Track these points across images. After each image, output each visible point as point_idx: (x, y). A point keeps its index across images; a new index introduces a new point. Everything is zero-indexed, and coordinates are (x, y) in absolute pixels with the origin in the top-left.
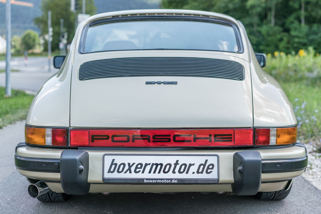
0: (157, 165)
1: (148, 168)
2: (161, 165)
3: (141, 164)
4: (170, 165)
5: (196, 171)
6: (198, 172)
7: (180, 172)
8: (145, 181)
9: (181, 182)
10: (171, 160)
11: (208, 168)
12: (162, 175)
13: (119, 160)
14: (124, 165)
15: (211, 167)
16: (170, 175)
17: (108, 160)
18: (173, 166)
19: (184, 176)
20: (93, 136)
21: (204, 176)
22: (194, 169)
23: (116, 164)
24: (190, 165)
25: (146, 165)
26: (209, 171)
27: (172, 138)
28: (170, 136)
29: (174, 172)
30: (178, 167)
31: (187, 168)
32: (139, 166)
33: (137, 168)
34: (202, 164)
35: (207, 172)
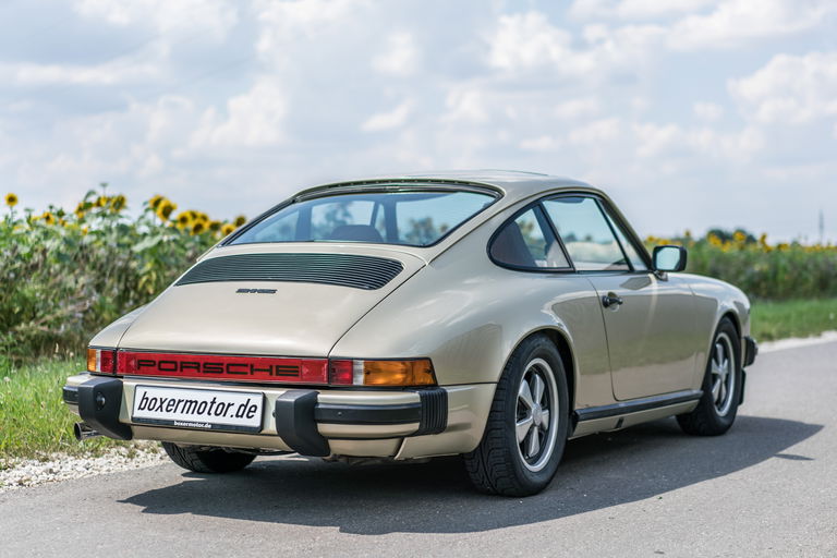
0: (191, 402)
1: (182, 404)
2: (196, 402)
3: (174, 400)
4: (206, 403)
5: (234, 414)
6: (237, 416)
7: (216, 414)
8: (176, 424)
9: (216, 428)
10: (208, 397)
11: (250, 411)
12: (195, 417)
13: (152, 393)
14: (156, 399)
15: (253, 409)
16: (204, 418)
17: (140, 392)
18: (209, 405)
19: (220, 420)
20: (139, 361)
21: (244, 422)
22: (233, 410)
23: (147, 399)
24: (229, 405)
25: (180, 401)
26: (251, 414)
27: (224, 367)
28: (222, 364)
29: (209, 414)
30: (215, 406)
31: (224, 408)
32: (172, 403)
33: (169, 405)
34: (242, 405)
35: (248, 417)
